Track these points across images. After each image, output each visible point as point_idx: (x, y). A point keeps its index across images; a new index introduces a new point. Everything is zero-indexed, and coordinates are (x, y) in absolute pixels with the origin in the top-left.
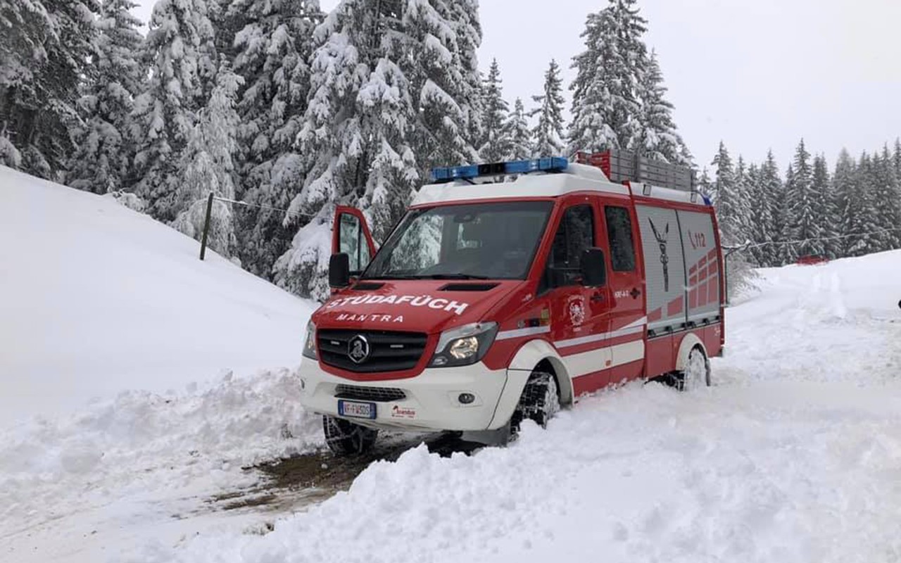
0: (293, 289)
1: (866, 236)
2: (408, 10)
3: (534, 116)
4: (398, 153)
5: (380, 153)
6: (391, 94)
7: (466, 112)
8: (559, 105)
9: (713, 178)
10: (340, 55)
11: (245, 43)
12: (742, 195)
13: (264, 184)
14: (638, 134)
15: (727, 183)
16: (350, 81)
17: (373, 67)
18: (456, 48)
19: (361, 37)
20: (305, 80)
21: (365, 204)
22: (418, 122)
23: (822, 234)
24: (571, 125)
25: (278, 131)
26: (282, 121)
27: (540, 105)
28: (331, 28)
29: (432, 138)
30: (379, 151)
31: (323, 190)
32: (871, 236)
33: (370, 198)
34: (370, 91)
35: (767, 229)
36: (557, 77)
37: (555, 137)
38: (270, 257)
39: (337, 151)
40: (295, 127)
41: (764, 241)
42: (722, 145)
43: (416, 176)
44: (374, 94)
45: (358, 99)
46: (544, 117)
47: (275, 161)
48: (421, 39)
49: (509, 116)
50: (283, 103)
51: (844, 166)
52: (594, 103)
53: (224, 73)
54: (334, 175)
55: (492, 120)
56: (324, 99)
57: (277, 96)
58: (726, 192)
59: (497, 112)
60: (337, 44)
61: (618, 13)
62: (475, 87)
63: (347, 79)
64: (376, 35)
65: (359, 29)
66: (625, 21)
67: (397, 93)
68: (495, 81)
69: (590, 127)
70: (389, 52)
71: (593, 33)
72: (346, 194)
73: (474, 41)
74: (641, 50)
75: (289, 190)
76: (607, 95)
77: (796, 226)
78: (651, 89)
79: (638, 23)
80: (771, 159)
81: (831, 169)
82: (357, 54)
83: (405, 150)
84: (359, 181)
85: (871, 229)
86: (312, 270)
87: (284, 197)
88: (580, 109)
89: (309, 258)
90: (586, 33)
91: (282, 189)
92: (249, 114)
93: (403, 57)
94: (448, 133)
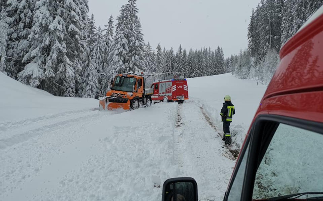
0: (24, 82)
1: (195, 72)
2: (66, 3)
3: (105, 31)
4: (61, 44)
5: (55, 44)
6: (60, 27)
7: (83, 32)
8: (112, 29)
9: (156, 53)
10: (44, 13)
11: (11, 4)
12: (163, 58)
13: (15, 48)
14: (134, 42)
15: (160, 55)
16: (47, 22)
17: (54, 18)
18: (81, 15)
19: (51, 8)
20: (31, 18)
21: (49, 58)
22: (68, 35)
23: (184, 71)
24: (115, 36)
25: (21, 32)
26: (22, 29)
27: (107, 28)
28: (41, 4)
29: (72, 40)
30: (55, 43)
31: (36, 53)
32: (196, 72)
33: (51, 57)
34: (53, 26)
35: (170, 68)
36: (112, 20)
37: (111, 38)
38: (16, 71)
39: (41, 42)
40: (27, 32)
41: (169, 72)
42: (159, 44)
43: (66, 52)
44: (54, 27)
45: (49, 28)
46: (107, 32)
47: (20, 41)
48: (70, 12)
49: (97, 31)
50: (23, 24)
51: (191, 52)
52: (122, 31)
53: (3, 13)
54: (40, 49)
55: (91, 32)
56: (38, 26)
57: (21, 21)
58: (159, 57)
59: (92, 29)
60: (43, 10)
61: (130, 6)
62: (85, 25)
63: (46, 21)
64: (56, 8)
65: (50, 6)
66: (133, 9)
67: (62, 27)
68: (93, 20)
69: (120, 38)
70: (60, 14)
71: (123, 11)
72: (43, 54)
73: (87, 12)
74: (136, 18)
75: (24, 51)
76: (126, 29)
77: (177, 68)
78: (138, 29)
79: (136, 10)
80: (172, 49)
81: (188, 53)
82: (49, 14)
83: (63, 43)
84: (48, 51)
85: (196, 70)
86: (30, 77)
87: (22, 54)
88: (118, 32)
89: (30, 73)
90: (121, 10)
91: (22, 51)
92: (11, 26)
93: (64, 16)
94: (77, 40)
